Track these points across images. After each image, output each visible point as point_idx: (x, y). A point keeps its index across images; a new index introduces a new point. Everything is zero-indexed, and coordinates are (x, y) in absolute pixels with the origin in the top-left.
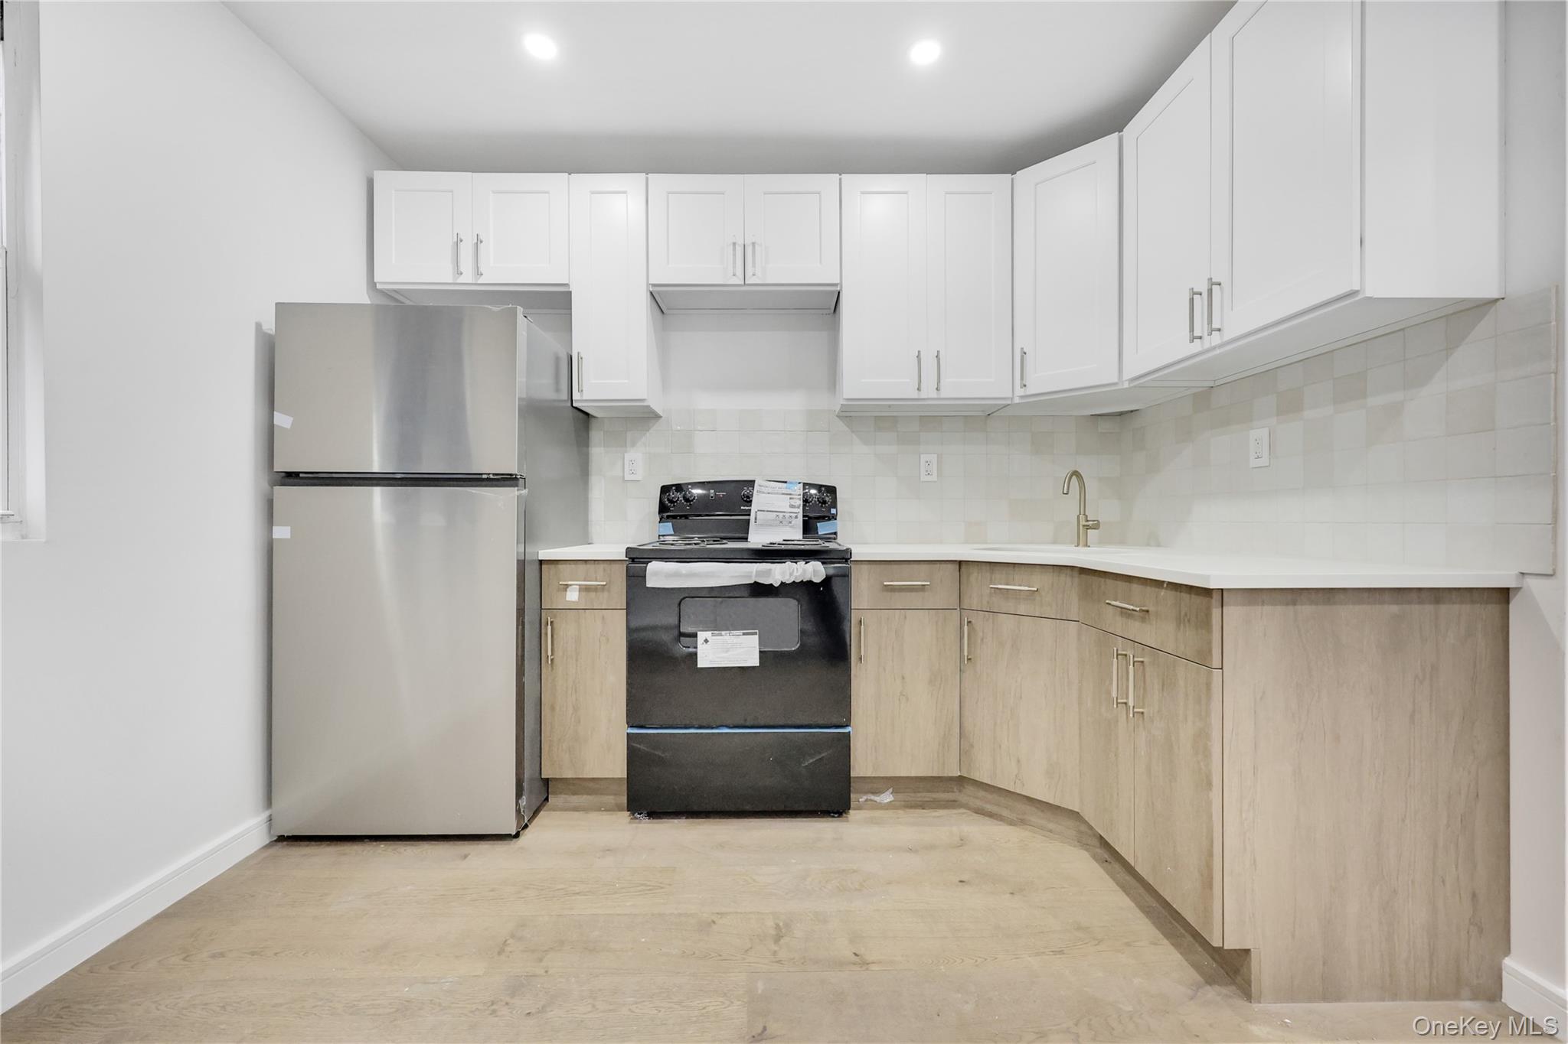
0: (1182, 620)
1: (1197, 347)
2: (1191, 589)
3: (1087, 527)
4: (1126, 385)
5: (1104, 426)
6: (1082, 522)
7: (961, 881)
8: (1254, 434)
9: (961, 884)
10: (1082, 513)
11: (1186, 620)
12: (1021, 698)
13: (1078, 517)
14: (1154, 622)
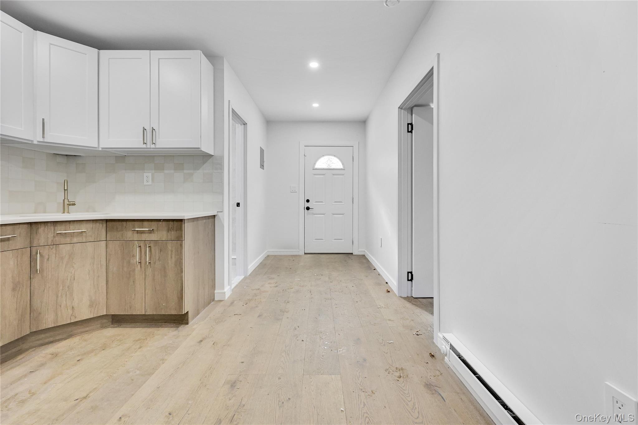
0: (170, 229)
1: (144, 146)
2: (173, 220)
3: (69, 205)
4: (100, 149)
5: (59, 159)
6: (66, 202)
7: (78, 361)
8: (145, 175)
9: (78, 362)
10: (66, 198)
11: (172, 229)
12: (74, 279)
13: (64, 200)
14: (156, 233)
